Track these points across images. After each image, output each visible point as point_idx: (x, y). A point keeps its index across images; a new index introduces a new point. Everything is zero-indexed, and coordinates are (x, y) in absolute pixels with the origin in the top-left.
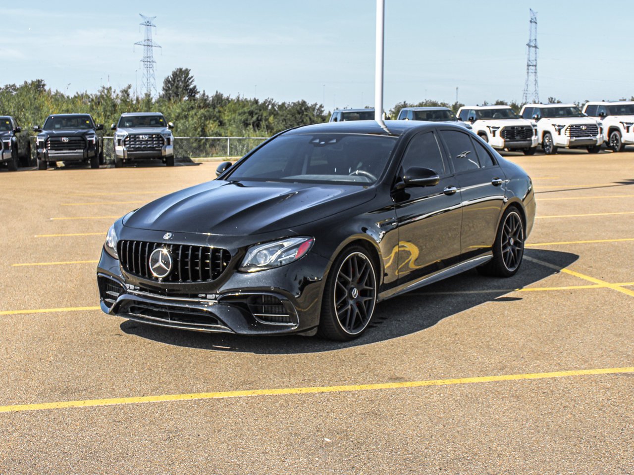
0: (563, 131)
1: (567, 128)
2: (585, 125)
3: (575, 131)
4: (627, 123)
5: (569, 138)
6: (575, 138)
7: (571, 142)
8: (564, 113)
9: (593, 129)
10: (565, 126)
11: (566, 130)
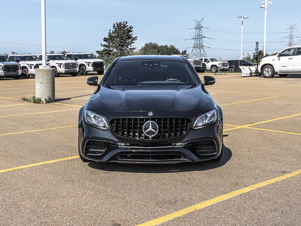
0: (62, 66)
1: (64, 65)
2: (72, 63)
3: (67, 66)
4: (88, 62)
5: (65, 69)
6: (67, 69)
7: (66, 71)
8: (58, 58)
9: (74, 65)
10: (63, 64)
11: (63, 66)
